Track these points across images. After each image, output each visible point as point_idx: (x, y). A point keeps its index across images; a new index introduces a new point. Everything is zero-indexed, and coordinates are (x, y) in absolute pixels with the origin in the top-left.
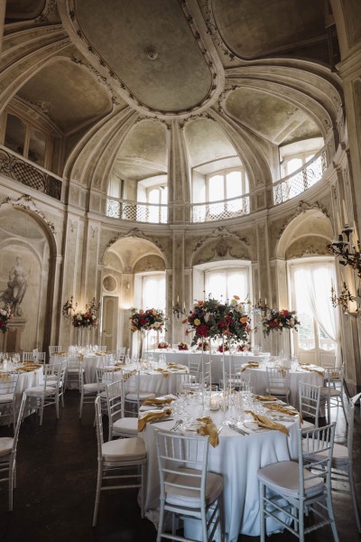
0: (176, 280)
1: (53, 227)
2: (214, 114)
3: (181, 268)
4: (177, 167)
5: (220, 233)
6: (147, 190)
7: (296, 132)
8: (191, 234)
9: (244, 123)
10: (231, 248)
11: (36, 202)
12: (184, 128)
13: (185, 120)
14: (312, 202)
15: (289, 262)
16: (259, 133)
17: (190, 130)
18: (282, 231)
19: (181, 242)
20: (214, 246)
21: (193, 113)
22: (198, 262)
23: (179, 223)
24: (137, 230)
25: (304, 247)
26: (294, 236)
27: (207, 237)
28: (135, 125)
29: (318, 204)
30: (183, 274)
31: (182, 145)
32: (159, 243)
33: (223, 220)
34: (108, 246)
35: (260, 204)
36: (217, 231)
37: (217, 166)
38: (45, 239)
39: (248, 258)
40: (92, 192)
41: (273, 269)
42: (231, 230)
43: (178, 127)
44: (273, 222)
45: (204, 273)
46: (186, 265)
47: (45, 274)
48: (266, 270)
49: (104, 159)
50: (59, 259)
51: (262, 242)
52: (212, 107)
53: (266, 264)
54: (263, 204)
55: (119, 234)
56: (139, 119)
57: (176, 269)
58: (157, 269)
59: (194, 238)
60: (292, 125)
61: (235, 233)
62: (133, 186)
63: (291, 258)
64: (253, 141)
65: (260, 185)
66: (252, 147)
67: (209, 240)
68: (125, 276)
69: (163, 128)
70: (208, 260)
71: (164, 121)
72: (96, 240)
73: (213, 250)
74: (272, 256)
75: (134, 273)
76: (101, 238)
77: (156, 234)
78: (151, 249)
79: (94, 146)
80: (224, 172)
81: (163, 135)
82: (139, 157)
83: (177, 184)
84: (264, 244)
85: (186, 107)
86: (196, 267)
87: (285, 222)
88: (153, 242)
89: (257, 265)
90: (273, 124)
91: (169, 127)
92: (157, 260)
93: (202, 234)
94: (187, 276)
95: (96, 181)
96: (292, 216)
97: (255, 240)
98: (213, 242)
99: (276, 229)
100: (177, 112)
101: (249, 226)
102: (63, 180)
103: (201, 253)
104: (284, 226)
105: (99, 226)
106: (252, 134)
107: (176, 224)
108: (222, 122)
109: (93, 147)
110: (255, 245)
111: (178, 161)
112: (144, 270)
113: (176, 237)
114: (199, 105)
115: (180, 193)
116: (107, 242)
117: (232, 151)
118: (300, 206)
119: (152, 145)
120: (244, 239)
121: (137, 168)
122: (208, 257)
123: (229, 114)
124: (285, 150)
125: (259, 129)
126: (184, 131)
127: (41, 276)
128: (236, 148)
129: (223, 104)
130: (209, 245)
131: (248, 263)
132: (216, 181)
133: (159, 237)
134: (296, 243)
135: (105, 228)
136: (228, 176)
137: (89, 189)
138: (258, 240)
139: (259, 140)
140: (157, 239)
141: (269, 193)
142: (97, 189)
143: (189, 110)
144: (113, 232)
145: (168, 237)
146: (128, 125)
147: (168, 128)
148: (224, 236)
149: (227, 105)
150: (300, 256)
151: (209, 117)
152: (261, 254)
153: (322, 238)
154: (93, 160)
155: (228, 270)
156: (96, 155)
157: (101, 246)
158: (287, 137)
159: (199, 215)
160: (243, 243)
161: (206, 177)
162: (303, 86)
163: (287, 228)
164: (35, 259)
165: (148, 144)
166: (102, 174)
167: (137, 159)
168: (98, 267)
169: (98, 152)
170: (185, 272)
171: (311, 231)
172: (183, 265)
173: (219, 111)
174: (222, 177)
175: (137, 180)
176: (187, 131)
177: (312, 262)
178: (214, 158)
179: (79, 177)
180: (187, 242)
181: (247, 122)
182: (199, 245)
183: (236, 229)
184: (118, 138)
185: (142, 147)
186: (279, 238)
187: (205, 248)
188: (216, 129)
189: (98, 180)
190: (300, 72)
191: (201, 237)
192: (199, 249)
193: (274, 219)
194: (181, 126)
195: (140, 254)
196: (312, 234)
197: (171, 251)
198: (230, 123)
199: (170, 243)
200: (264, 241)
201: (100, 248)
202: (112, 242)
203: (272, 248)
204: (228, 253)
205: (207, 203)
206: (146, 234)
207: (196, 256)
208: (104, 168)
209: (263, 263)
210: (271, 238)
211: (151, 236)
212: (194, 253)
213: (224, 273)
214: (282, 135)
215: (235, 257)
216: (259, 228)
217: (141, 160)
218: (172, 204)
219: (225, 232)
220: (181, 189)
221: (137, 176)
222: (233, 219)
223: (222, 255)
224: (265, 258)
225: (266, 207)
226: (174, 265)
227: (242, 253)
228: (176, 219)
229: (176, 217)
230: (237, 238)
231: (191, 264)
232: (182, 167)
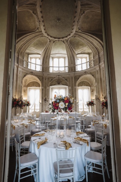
0: (45, 91)
2: (65, 42)
3: (46, 87)
4: (47, 54)
5: (59, 77)
6: (31, 58)
7: (82, 51)
8: (49, 76)
9: (71, 46)
10: (62, 82)
13: (56, 41)
14: (89, 72)
16: (74, 50)
17: (55, 44)
19: (46, 78)
20: (56, 81)
21: (59, 40)
22: (51, 85)
24: (32, 73)
25: (83, 84)
26: (80, 80)
27: (54, 78)
28: (40, 38)
29: (91, 73)
30: (47, 89)
32: (39, 78)
33: (59, 73)
35: (72, 70)
36: (58, 76)
37: (57, 55)
39: (67, 85)
40: (19, 57)
41: (75, 89)
42: (62, 76)
43: (53, 42)
44: (76, 76)
45: (52, 89)
48: (73, 89)
49: (25, 46)
51: (72, 81)
52: (66, 40)
53: (73, 87)
54: (73, 70)
55: (27, 73)
56: (42, 36)
57: (45, 87)
58: (37, 86)
59: (50, 77)
60: (82, 50)
61: (63, 77)
62: (27, 56)
63: (79, 86)
64: (73, 52)
65: (72, 65)
66: (72, 53)
67: (55, 79)
68: (25, 88)
69: (48, 41)
70: (54, 85)
71: (49, 39)
72: (20, 75)
74: (75, 85)
75: (27, 87)
76: (22, 74)
77: (38, 75)
78: (35, 79)
80: (59, 58)
81: (46, 43)
82: (34, 47)
83: (46, 59)
84: (73, 82)
85: (59, 37)
86: (50, 87)
87: (80, 76)
88: (37, 77)
89: (70, 88)
90: (78, 48)
91: (50, 41)
92: (36, 83)
93: (53, 76)
94: (48, 89)
96: (82, 75)
98: (56, 79)
99: (77, 78)
100: (55, 38)
101: (68, 76)
103: (52, 82)
105: (21, 70)
106: (73, 49)
107: (45, 72)
108: (66, 44)
110: (70, 82)
111: (48, 52)
112: (31, 86)
113: (45, 76)
114: (63, 38)
115: (46, 62)
116: (23, 76)
117: (65, 52)
118: (85, 73)
119: (40, 45)
120: (66, 80)
121: (30, 50)
122: (54, 84)
123: (69, 43)
124: (78, 56)
125: (74, 49)
130: (55, 80)
131: (67, 87)
132: (56, 60)
133: (40, 76)
134: (80, 82)
135: (23, 71)
136: (60, 59)
138: (71, 80)
141: (75, 68)
142: (21, 56)
143: (59, 38)
144: (25, 73)
145: (42, 76)
146: (38, 37)
149: (70, 40)
150: (81, 86)
151: (63, 42)
152: (72, 85)
153: (87, 82)
154: (21, 46)
155: (59, 88)
158: (80, 52)
159: (51, 70)
160: (66, 81)
161: (53, 58)
162: (93, 43)
163: (80, 78)
166: (23, 51)
167: (32, 48)
168: (21, 84)
169: (24, 43)
170: (47, 88)
173: (67, 41)
174: (58, 59)
177: (83, 88)
178: (57, 53)
180: (48, 79)
181: (72, 46)
182: (52, 80)
183: (64, 76)
184: (33, 40)
185: (37, 44)
186: (77, 81)
187: (53, 81)
188: (64, 45)
189: (21, 53)
190: (94, 40)
191: (52, 77)
192: (52, 81)
193: (76, 75)
194: (54, 42)
195: (30, 81)
196: (85, 80)
197: (43, 81)
198: (69, 45)
199: (43, 78)
200: (73, 81)
201: (21, 78)
202: (25, 76)
203: (75, 83)
205: (53, 67)
206: (35, 74)
209: (72, 87)
210: (75, 80)
211: (37, 75)
212: (50, 82)
213: (58, 89)
214: (79, 52)
215: (63, 85)
216: (71, 77)
217: (33, 48)
218: (43, 65)
219: (60, 76)
220: (47, 61)
221: (29, 53)
222: (62, 73)
223: (59, 84)
224: (73, 86)
225: (73, 71)
226: (44, 86)
227: (65, 83)
228: (45, 71)
229: (45, 70)
230: (64, 79)
231: (49, 85)
232: (49, 54)
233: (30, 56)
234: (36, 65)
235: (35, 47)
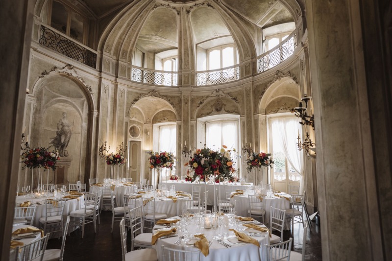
0: (184, 129)
1: (90, 89)
2: (213, 4)
3: (187, 121)
4: (185, 43)
5: (217, 94)
7: (275, 17)
8: (195, 94)
9: (236, 11)
10: (225, 105)
11: (77, 70)
12: (190, 14)
13: (191, 7)
14: (285, 72)
15: (268, 116)
16: (247, 18)
17: (194, 15)
18: (263, 93)
19: (188, 100)
20: (213, 103)
22: (200, 115)
23: (187, 87)
24: (155, 92)
25: (277, 106)
26: (272, 97)
27: (207, 97)
28: (152, 11)
30: (189, 124)
31: (189, 27)
32: (172, 101)
33: (219, 84)
34: (133, 103)
35: (247, 72)
36: (215, 92)
37: (216, 42)
38: (84, 98)
39: (238, 113)
40: (120, 62)
41: (256, 121)
42: (225, 92)
43: (185, 12)
44: (257, 86)
45: (205, 123)
46: (191, 118)
47: (85, 125)
48: (251, 122)
50: (95, 113)
51: (249, 101)
53: (251, 117)
54: (249, 72)
55: (141, 94)
56: (156, 6)
57: (184, 121)
58: (170, 121)
59: (198, 97)
60: (272, 12)
61: (229, 94)
62: (152, 57)
63: (269, 113)
64: (242, 24)
65: (247, 58)
66: (242, 29)
67: (209, 99)
68: (148, 127)
69: (174, 13)
70: (208, 114)
71: (174, 8)
72: (123, 99)
73: (212, 106)
74: (256, 111)
75: (153, 124)
76: (128, 98)
77: (169, 94)
78: (166, 105)
79: (122, 26)
80: (221, 47)
81: (174, 19)
82: (156, 35)
83: (185, 56)
84: (250, 102)
86: (199, 119)
87: (265, 86)
88: (167, 100)
89: (245, 118)
90: (258, 11)
91: (179, 13)
92: (169, 114)
93: (203, 94)
94: (192, 126)
95: (123, 54)
96: (271, 82)
97: (243, 100)
98: (212, 101)
99: (259, 92)
101: (239, 89)
102: (98, 53)
103: (203, 109)
104: (264, 89)
105: (126, 89)
106: (242, 19)
107: (184, 87)
108: (219, 9)
109: (120, 28)
110: (243, 103)
111: (186, 39)
112: (160, 122)
113: (184, 96)
115: (187, 63)
116: (131, 100)
117: (226, 31)
118: (277, 74)
119: (166, 26)
120: (235, 99)
121: (154, 44)
122: (208, 112)
123: (225, 3)
124: (266, 32)
125: (247, 15)
126: (190, 16)
127: (82, 127)
128: (230, 29)
130: (209, 103)
131: (238, 116)
132: (214, 54)
133: (173, 97)
134: (273, 102)
135: (130, 90)
136: (224, 51)
137: (118, 60)
138: (245, 99)
139: (247, 23)
140: (169, 99)
141: (254, 64)
142: (124, 60)
144: (137, 93)
145: (178, 97)
146: (147, 11)
147: (178, 14)
148: (220, 96)
150: (276, 112)
151: (209, 5)
152: (247, 110)
153: (292, 98)
154: (120, 38)
155: (223, 122)
156: (123, 34)
157: (127, 103)
158: (268, 21)
160: (234, 101)
161: (207, 51)
163: (267, 91)
164: (77, 113)
165: (163, 26)
166: (128, 48)
167: (154, 37)
168: (126, 119)
169: (124, 32)
170: (191, 123)
171: (284, 93)
172: (190, 118)
173: (217, 1)
174: (219, 51)
175: (155, 52)
176: (192, 16)
177: (285, 116)
178: (213, 37)
179: (110, 51)
180: (193, 101)
181: (238, 9)
182: (201, 103)
183: (228, 91)
184: (140, 21)
185: (158, 27)
186: (261, 98)
187: (205, 105)
189: (125, 52)
191: (203, 97)
192: (201, 106)
193: (258, 84)
194: (188, 12)
196: (285, 96)
197: (180, 107)
198: (225, 11)
199: (180, 101)
201: (127, 105)
202: (136, 100)
203: (256, 105)
204: (223, 109)
205: (208, 71)
206: (162, 94)
207: (199, 111)
208: (129, 44)
209: (249, 117)
210: (255, 98)
211: (165, 96)
212: (198, 109)
213: (220, 124)
214: (264, 20)
215: (229, 112)
216: (246, 90)
217: (157, 38)
218: (181, 71)
219: (221, 93)
220: (188, 60)
222: (227, 83)
223: (218, 110)
224: (250, 113)
225: (251, 74)
226: (182, 118)
227: (233, 109)
228: (184, 83)
229: (184, 81)
230: (230, 98)
231: (195, 117)
232: (189, 43)
233: (160, 56)
235: (159, 34)
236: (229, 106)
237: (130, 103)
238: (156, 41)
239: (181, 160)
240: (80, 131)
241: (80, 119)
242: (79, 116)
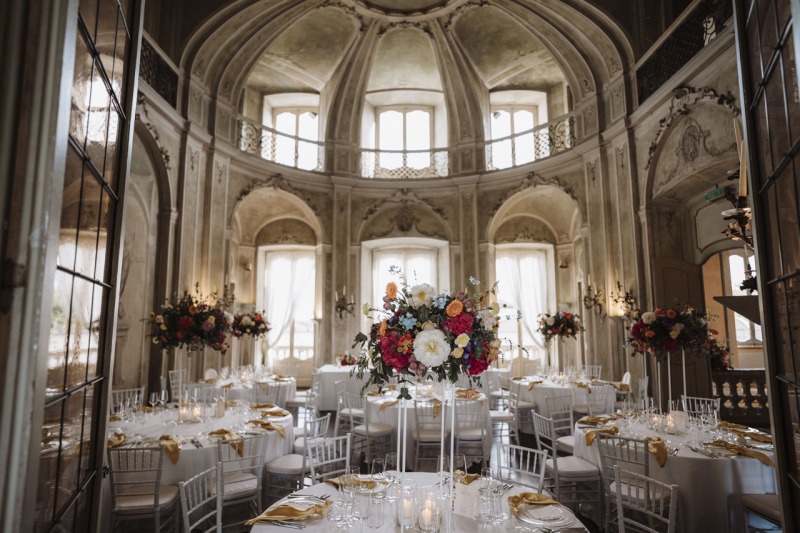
0: (338, 262)
1: (167, 157)
2: (436, 29)
3: (345, 244)
4: (350, 88)
5: (405, 197)
6: (274, 111)
7: (515, 77)
8: (359, 193)
9: (465, 51)
10: (418, 221)
11: (148, 107)
12: (384, 36)
13: (392, 25)
14: (547, 176)
15: (498, 246)
16: (476, 68)
17: (388, 41)
18: (497, 207)
19: (346, 204)
20: (393, 215)
21: (409, 19)
22: (369, 236)
23: (343, 176)
24: (280, 178)
25: (517, 230)
26: (507, 215)
27: (384, 201)
28: (314, 10)
29: (558, 181)
30: (349, 253)
31: (370, 59)
32: (313, 201)
33: (407, 179)
34: (239, 199)
35: (466, 165)
36: (399, 194)
37: (397, 97)
38: (152, 178)
39: (443, 237)
40: (219, 104)
41: (483, 255)
42: (421, 195)
43: (376, 30)
44: (485, 193)
45: (372, 252)
46: (352, 240)
47: (152, 240)
48: (473, 255)
49: (246, 51)
50: (174, 215)
51: (468, 218)
52: (439, 20)
53: (472, 248)
54: (469, 165)
55: (255, 181)
56: (327, 4)
57: (338, 245)
58: (300, 242)
59: (365, 200)
60: (516, 69)
61: (426, 200)
62: (257, 101)
63: (502, 241)
64: (471, 78)
65: (467, 140)
66: (467, 85)
67: (387, 206)
68: (248, 251)
69: (352, 26)
70: (384, 235)
71: (360, 17)
72: (223, 187)
73: (391, 221)
74: (482, 238)
75: (257, 245)
76: (230, 186)
77: (308, 187)
78: (293, 209)
79: (241, 25)
80: (405, 108)
81: (346, 35)
82: (287, 58)
83: (343, 113)
84: (471, 220)
85: (404, 8)
86: (366, 244)
87: (504, 194)
88: (303, 198)
89: (459, 249)
90: (497, 60)
91: (363, 28)
92: (299, 227)
93: (376, 196)
94: (353, 257)
95: (225, 85)
96: (515, 189)
97: (456, 214)
98: (392, 210)
99: (489, 203)
100: (387, 11)
101: (447, 192)
102: (179, 72)
103: (373, 223)
104: (501, 200)
105: (228, 165)
106: (471, 68)
107: (338, 175)
108: (441, 42)
109: (236, 27)
110: (457, 220)
111: (355, 80)
112: (276, 242)
113: (338, 195)
114: (424, 11)
115: (345, 129)
116: (237, 193)
117: (434, 80)
118: (529, 178)
119: (319, 46)
120: (439, 211)
121: (271, 73)
122: (385, 230)
123: (455, 35)
124: (496, 97)
125: (478, 64)
126: (380, 40)
127: (147, 246)
128: (444, 80)
129: (454, 20)
130: (386, 213)
131: (443, 244)
132: (390, 119)
133: (315, 194)
134: (507, 223)
135: (236, 168)
136: (408, 115)
137: (214, 97)
138: (461, 213)
139: (476, 79)
140: (309, 196)
141: (480, 153)
142: (225, 99)
143: (407, 13)
144: (246, 177)
145: (326, 194)
146: (305, 7)
147: (361, 30)
148: (409, 203)
149: (458, 23)
150: (512, 240)
151: (427, 30)
152: (466, 234)
153: (539, 221)
154: (227, 49)
155: (407, 251)
156: (234, 42)
157: (229, 197)
158: (504, 82)
159: (368, 167)
160: (438, 216)
161: (376, 110)
163: (505, 203)
164: (141, 213)
165: (314, 45)
166: (236, 75)
167: (280, 61)
168: (226, 231)
169: (238, 38)
170: (351, 249)
171: (527, 209)
172: (349, 240)
173: (445, 27)
174: (401, 115)
175: (263, 91)
176: (385, 40)
177: (518, 249)
178: (396, 85)
179: (202, 73)
180: (355, 206)
182: (371, 212)
183: (428, 194)
184: (281, 23)
185: (301, 44)
186: (492, 215)
187: (379, 217)
188: (431, 48)
189: (228, 84)
191: (374, 200)
192: (371, 217)
193: (487, 189)
194: (382, 31)
195: (269, 216)
196: (527, 214)
197: (330, 217)
198: (452, 47)
199: (330, 204)
200: (471, 217)
201: (229, 202)
202: (245, 193)
203: (483, 226)
204: (414, 227)
205: (377, 151)
206: (294, 185)
207: (367, 228)
208: (243, 64)
209: (468, 246)
210: (480, 213)
211: (301, 190)
212: (365, 221)
213: (404, 253)
214: (499, 78)
215: (425, 234)
216: (463, 198)
217: (286, 64)
218: (333, 144)
219: (410, 196)
220: (348, 123)
221: (264, 86)
222: (422, 179)
223: (404, 229)
224: (471, 240)
225: (474, 170)
226: (335, 239)
227: (435, 229)
228: (339, 168)
229: (339, 164)
230: (429, 208)
231: (358, 238)
232: (358, 90)
233: (271, 100)
234: (300, 142)
235: (295, 58)
236: (424, 224)
237: (234, 197)
238: (278, 69)
239: (330, 325)
240: (144, 256)
241: (146, 228)
242: (143, 217)
